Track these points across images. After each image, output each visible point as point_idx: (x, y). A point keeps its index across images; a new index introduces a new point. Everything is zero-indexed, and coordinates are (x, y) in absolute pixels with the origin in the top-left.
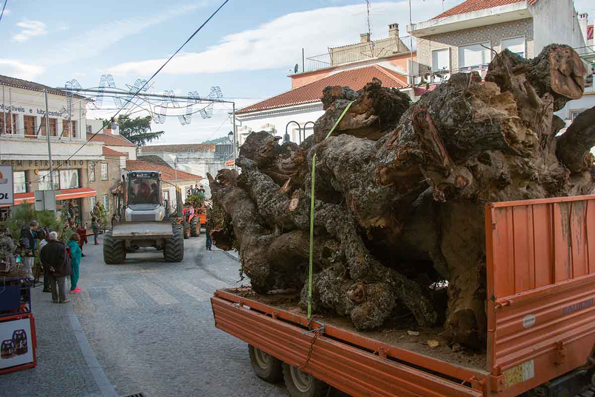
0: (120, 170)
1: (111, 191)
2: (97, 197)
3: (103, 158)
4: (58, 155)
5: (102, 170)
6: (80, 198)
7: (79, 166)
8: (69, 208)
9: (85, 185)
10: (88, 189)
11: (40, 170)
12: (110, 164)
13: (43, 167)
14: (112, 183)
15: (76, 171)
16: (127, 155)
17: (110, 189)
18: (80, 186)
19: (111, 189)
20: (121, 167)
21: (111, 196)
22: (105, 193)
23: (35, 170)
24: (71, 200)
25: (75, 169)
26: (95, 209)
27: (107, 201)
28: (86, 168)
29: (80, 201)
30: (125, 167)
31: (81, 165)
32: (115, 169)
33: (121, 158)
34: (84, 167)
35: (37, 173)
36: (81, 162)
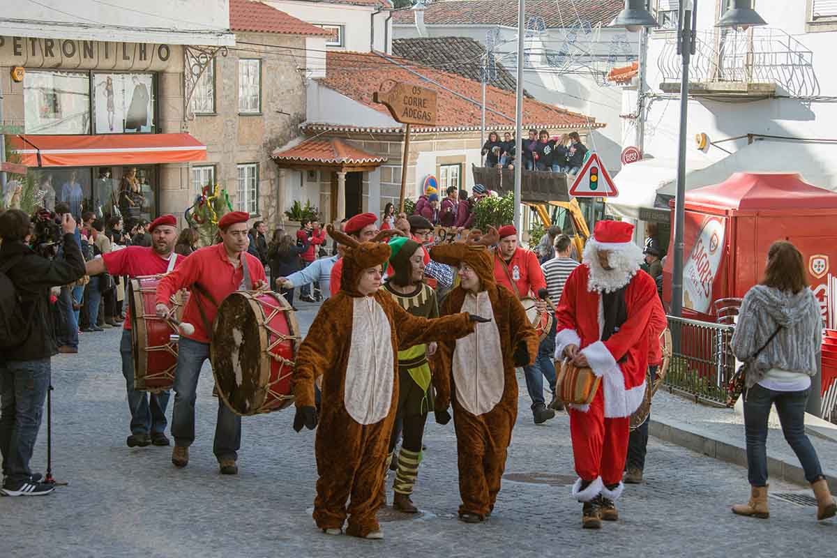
0: (304, 85)
1: (271, 149)
2: (222, 168)
3: (230, 41)
4: (81, 25)
5: (242, 79)
6: (158, 165)
7: (157, 64)
8: (122, 195)
9: (173, 126)
10: (184, 138)
11: (28, 68)
12: (268, 63)
13: (38, 59)
14: (273, 125)
15: (147, 81)
16: (337, 33)
17: (265, 145)
18: (158, 127)
19: (271, 145)
20: (308, 74)
21: (268, 167)
22: (249, 157)
23: (13, 68)
24: (127, 169)
25: (144, 71)
26: (200, 202)
27: (255, 183)
28: (180, 70)
29: (155, 174)
30: (323, 74)
31: (164, 60)
32: (288, 79)
33: (312, 43)
34: (173, 66)
35: (19, 78)
36: (164, 50)
